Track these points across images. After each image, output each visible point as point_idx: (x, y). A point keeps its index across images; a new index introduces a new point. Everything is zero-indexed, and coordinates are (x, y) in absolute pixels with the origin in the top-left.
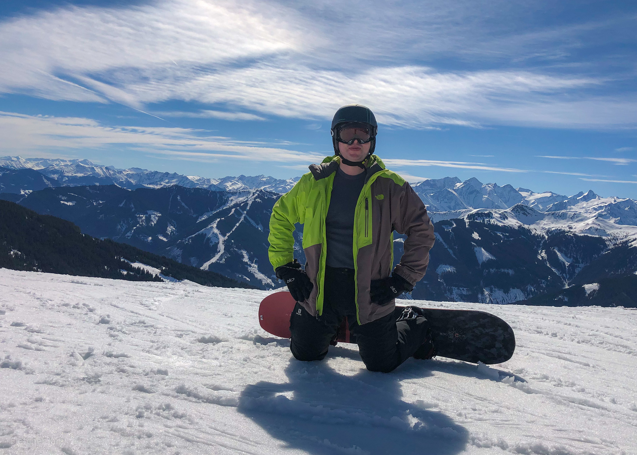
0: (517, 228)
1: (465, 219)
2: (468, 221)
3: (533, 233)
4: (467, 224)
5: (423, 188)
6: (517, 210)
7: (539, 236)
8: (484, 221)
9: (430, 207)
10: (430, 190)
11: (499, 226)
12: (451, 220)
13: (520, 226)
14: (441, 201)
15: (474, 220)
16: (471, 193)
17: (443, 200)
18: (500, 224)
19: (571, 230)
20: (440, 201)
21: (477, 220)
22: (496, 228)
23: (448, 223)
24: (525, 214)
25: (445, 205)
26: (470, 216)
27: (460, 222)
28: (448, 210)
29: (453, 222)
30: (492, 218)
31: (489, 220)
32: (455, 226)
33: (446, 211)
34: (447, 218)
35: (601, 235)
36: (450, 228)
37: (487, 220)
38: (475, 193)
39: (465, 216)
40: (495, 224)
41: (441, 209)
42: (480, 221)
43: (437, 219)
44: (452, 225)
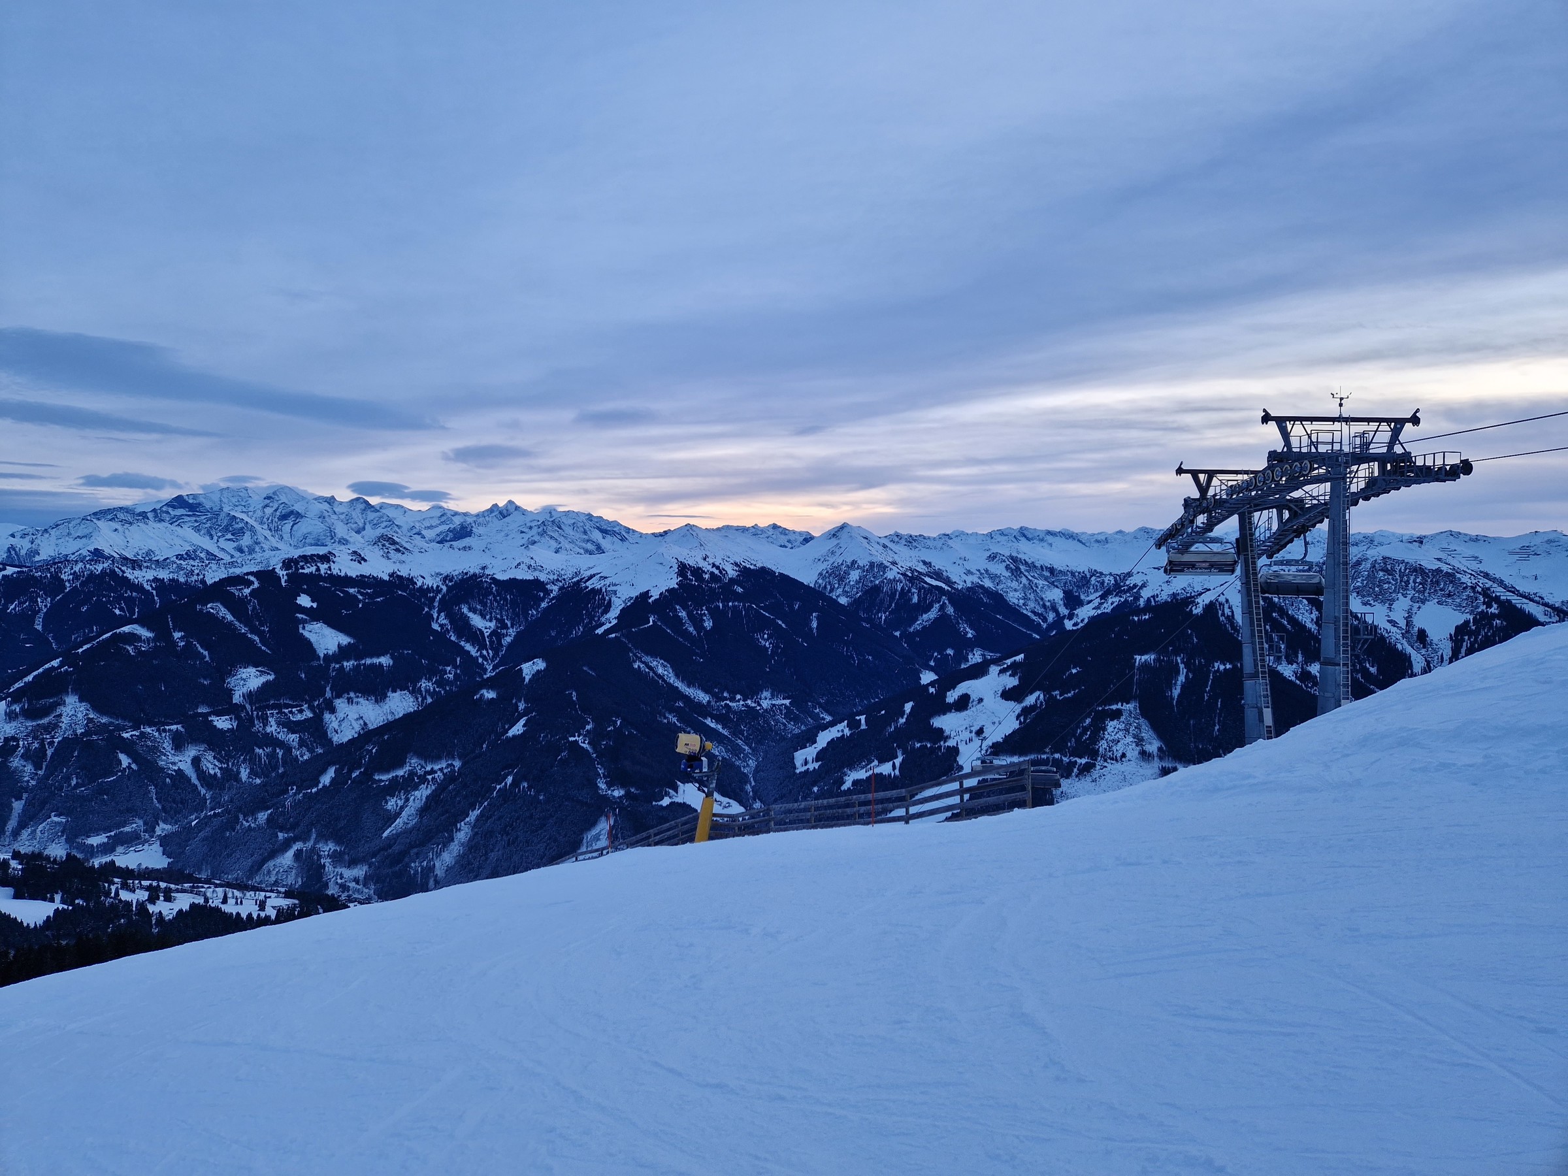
0: (386, 578)
1: (277, 570)
2: (285, 573)
3: (419, 584)
4: (283, 581)
5: (172, 512)
6: (383, 545)
7: (430, 589)
8: (318, 569)
9: (195, 551)
10: (189, 516)
11: (351, 577)
12: (248, 574)
13: (393, 573)
14: (219, 537)
15: (297, 569)
16: (284, 517)
17: (223, 536)
18: (353, 574)
19: (487, 572)
20: (215, 538)
21: (304, 569)
22: (347, 581)
23: (240, 580)
24: (397, 550)
25: (230, 546)
26: (288, 564)
27: (266, 576)
28: (237, 554)
29: (252, 578)
30: (334, 562)
31: (330, 567)
32: (256, 585)
33: (232, 556)
34: (238, 571)
35: (536, 574)
36: (247, 591)
37: (323, 567)
38: (292, 518)
39: (276, 563)
40: (343, 574)
41: (221, 555)
42: (309, 569)
43: (213, 575)
44: (251, 583)
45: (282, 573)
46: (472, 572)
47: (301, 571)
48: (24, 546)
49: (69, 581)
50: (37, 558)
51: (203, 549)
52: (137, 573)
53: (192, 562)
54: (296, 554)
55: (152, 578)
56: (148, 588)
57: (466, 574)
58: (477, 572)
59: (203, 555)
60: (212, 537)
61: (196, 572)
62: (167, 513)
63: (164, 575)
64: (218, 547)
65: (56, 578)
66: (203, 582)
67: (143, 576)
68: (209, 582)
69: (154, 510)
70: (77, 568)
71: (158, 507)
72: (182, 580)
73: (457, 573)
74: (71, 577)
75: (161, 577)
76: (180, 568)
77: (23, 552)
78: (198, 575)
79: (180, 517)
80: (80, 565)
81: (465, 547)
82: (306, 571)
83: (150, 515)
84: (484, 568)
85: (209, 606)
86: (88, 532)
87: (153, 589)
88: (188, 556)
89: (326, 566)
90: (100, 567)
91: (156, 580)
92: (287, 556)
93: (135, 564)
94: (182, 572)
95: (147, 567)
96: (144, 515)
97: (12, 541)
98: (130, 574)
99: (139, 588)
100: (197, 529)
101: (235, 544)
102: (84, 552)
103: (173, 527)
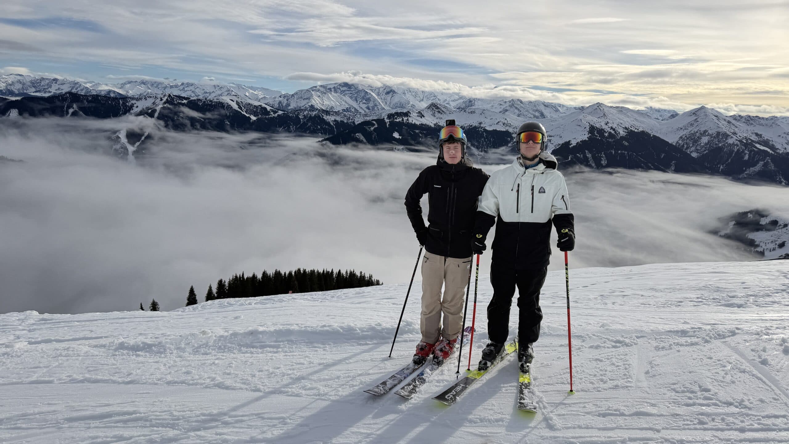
0: (433, 126)
1: (385, 119)
2: (388, 121)
4: (387, 124)
5: (342, 89)
6: (433, 109)
8: (403, 120)
9: (350, 108)
10: (348, 91)
11: (417, 125)
12: (373, 120)
13: (437, 123)
14: (360, 102)
15: (394, 119)
16: (388, 93)
17: (362, 101)
18: (418, 123)
19: (482, 126)
20: (358, 102)
21: (397, 119)
22: (414, 126)
23: (368, 123)
24: (439, 112)
25: (364, 106)
26: (390, 116)
27: (380, 121)
28: (367, 111)
29: (374, 122)
30: (410, 117)
31: (408, 119)
32: (376, 126)
33: (365, 112)
34: (368, 119)
35: (507, 128)
36: (372, 128)
37: (405, 119)
38: (391, 94)
39: (384, 116)
40: (413, 123)
41: (361, 110)
42: (399, 120)
43: (358, 120)
44: (374, 125)
45: (387, 121)
46: (474, 125)
47: (395, 120)
48: (285, 102)
49: (302, 119)
50: (289, 108)
51: (353, 107)
52: (328, 117)
53: (349, 113)
54: (393, 111)
55: (333, 120)
56: (332, 124)
57: (471, 126)
58: (477, 125)
59: (353, 110)
60: (357, 101)
61: (351, 118)
62: (339, 89)
63: (338, 119)
64: (360, 106)
65: (297, 116)
66: (354, 123)
67: (330, 119)
68: (356, 123)
69: (334, 88)
70: (306, 113)
71: (336, 86)
72: (345, 121)
73: (466, 125)
74: (303, 117)
75: (337, 119)
76: (345, 115)
77: (284, 104)
78: (352, 119)
79: (344, 91)
80: (307, 112)
81: (472, 112)
82: (397, 120)
83: (333, 90)
84: (480, 123)
85: (357, 134)
86: (308, 96)
87: (334, 125)
88: (347, 110)
89: (406, 118)
90: (314, 113)
91: (335, 121)
92: (389, 113)
93: (327, 113)
94: (345, 118)
95: (332, 115)
96: (330, 89)
97: (280, 99)
98: (325, 117)
99: (328, 124)
100: (351, 97)
101: (366, 106)
102: (307, 106)
103: (341, 96)
